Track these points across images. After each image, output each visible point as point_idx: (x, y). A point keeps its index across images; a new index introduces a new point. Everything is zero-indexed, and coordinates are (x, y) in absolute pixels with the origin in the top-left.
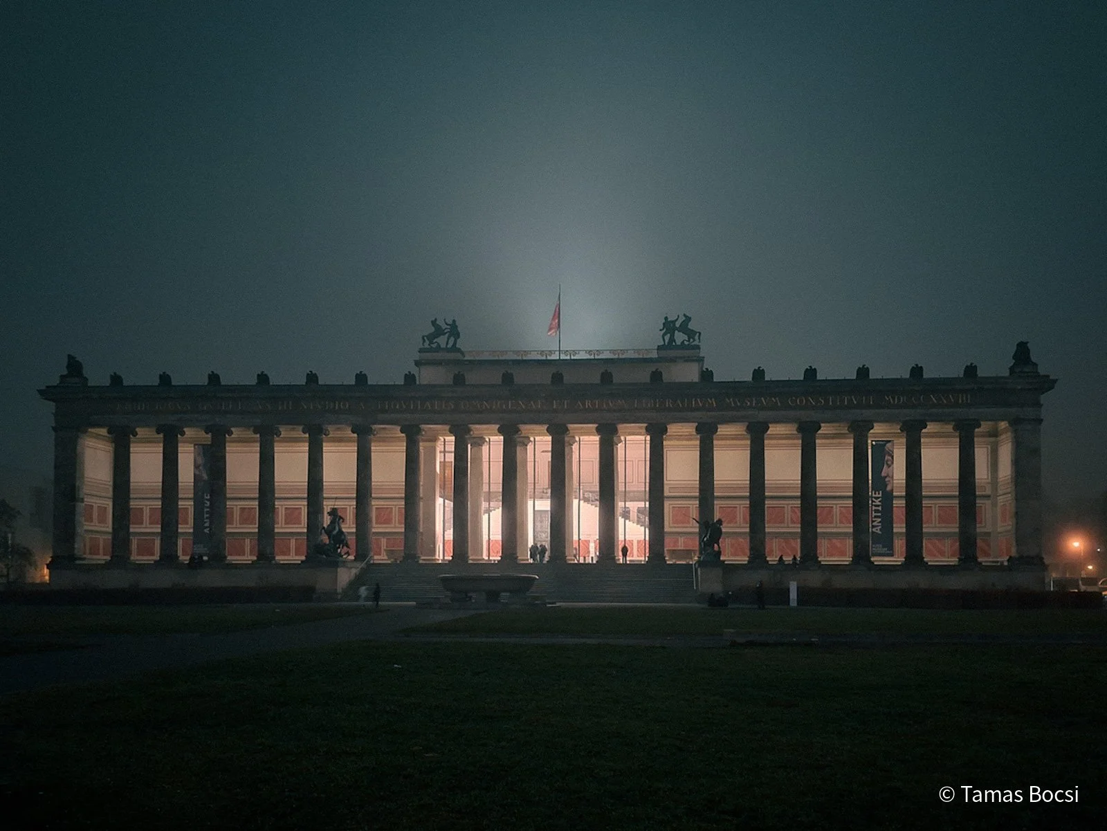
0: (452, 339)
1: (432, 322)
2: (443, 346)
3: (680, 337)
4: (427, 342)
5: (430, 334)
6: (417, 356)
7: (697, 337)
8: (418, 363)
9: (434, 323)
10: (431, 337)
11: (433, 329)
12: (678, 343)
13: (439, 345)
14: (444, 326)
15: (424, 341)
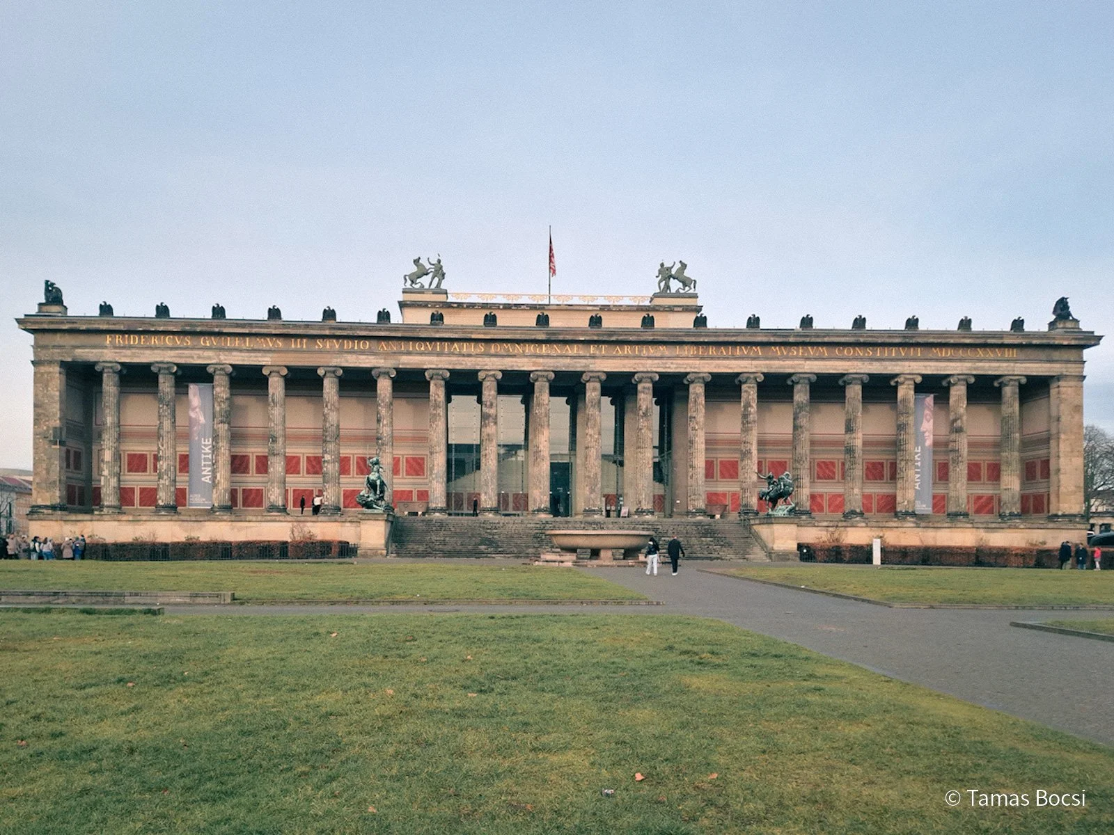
0: (436, 280)
1: (415, 261)
2: (426, 286)
3: (675, 285)
4: (409, 282)
5: (413, 274)
6: (401, 298)
7: (692, 286)
8: (402, 305)
9: (416, 262)
10: (414, 278)
11: (414, 269)
12: (673, 291)
13: (422, 286)
14: (428, 266)
15: (406, 280)
